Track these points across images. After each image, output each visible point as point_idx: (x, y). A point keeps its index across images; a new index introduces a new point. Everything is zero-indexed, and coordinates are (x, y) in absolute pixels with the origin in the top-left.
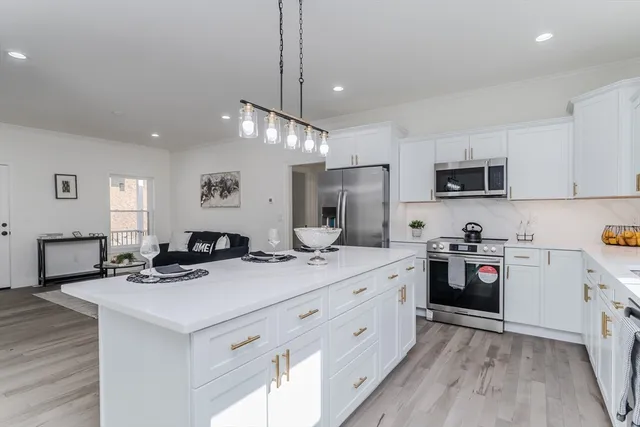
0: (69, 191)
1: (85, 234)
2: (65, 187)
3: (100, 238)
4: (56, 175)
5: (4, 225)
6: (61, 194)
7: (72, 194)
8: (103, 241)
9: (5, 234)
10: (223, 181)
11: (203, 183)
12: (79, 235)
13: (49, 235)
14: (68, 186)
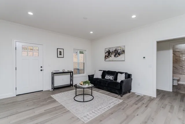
0: (61, 55)
1: (66, 71)
2: (60, 53)
3: (70, 72)
4: (57, 49)
5: (41, 67)
6: (59, 56)
7: (62, 56)
8: (72, 73)
9: (41, 70)
10: (115, 51)
11: (106, 52)
12: (64, 71)
13: (55, 71)
14: (61, 53)
